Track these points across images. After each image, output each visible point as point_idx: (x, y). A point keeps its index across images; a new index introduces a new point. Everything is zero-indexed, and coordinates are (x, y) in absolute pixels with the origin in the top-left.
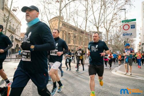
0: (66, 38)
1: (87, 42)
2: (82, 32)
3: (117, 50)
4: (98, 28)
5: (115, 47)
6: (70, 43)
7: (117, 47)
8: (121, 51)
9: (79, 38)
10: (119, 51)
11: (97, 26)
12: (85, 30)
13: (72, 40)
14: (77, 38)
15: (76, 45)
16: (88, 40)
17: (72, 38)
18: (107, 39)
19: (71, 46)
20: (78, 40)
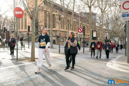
0: (49, 21)
1: (77, 26)
2: (70, 13)
3: (115, 36)
4: (90, 7)
5: (113, 32)
6: (55, 28)
7: (115, 33)
8: (120, 38)
9: (65, 21)
10: (117, 38)
11: (89, 5)
12: (73, 10)
13: (57, 24)
14: (64, 21)
15: (63, 30)
16: (78, 23)
17: (57, 21)
18: (102, 22)
19: (56, 31)
20: (65, 23)
